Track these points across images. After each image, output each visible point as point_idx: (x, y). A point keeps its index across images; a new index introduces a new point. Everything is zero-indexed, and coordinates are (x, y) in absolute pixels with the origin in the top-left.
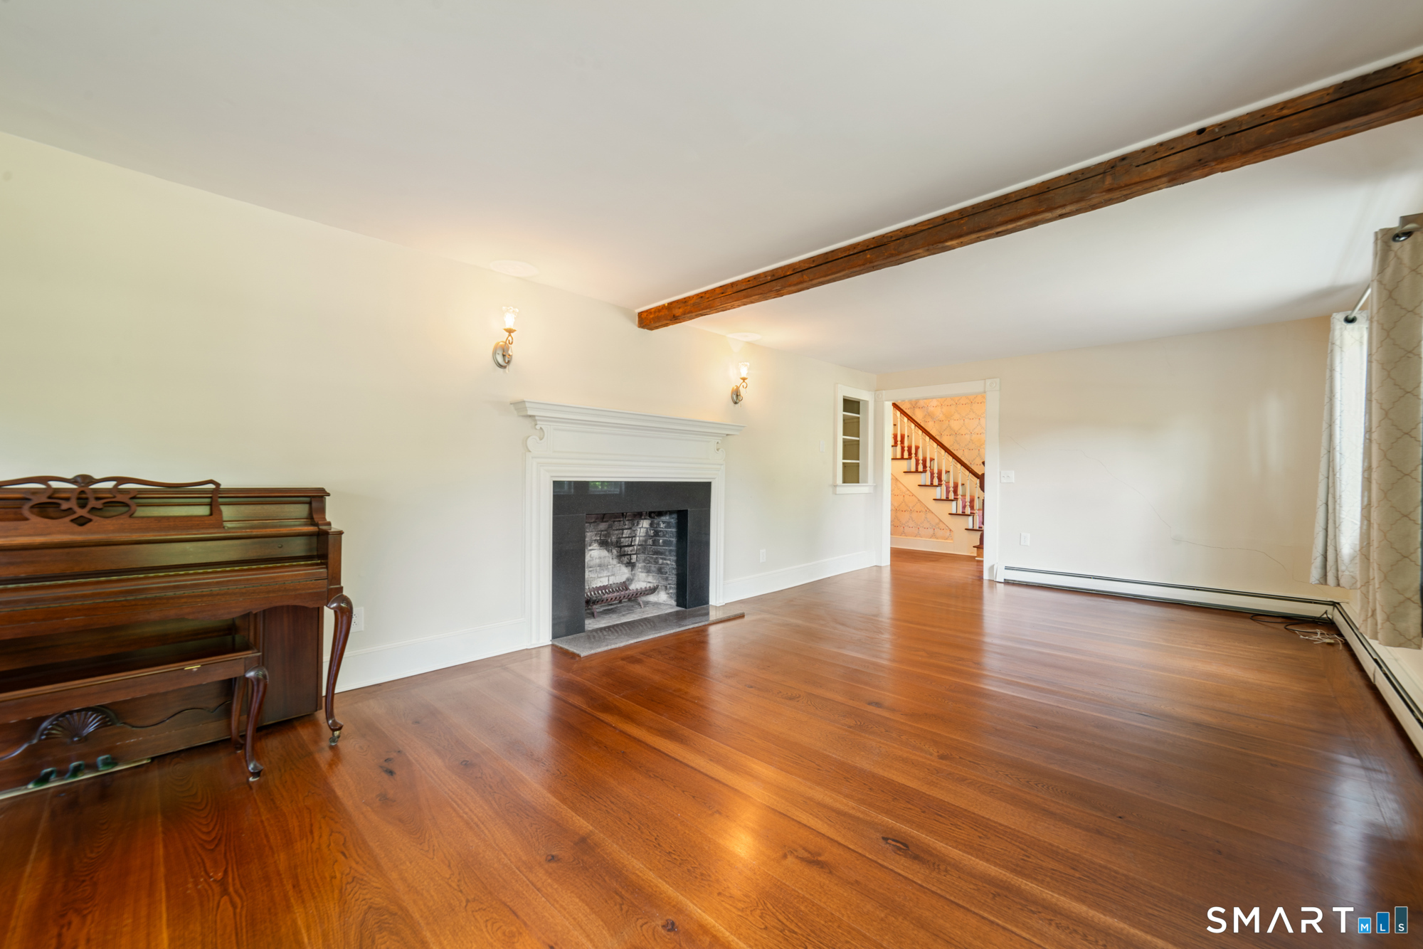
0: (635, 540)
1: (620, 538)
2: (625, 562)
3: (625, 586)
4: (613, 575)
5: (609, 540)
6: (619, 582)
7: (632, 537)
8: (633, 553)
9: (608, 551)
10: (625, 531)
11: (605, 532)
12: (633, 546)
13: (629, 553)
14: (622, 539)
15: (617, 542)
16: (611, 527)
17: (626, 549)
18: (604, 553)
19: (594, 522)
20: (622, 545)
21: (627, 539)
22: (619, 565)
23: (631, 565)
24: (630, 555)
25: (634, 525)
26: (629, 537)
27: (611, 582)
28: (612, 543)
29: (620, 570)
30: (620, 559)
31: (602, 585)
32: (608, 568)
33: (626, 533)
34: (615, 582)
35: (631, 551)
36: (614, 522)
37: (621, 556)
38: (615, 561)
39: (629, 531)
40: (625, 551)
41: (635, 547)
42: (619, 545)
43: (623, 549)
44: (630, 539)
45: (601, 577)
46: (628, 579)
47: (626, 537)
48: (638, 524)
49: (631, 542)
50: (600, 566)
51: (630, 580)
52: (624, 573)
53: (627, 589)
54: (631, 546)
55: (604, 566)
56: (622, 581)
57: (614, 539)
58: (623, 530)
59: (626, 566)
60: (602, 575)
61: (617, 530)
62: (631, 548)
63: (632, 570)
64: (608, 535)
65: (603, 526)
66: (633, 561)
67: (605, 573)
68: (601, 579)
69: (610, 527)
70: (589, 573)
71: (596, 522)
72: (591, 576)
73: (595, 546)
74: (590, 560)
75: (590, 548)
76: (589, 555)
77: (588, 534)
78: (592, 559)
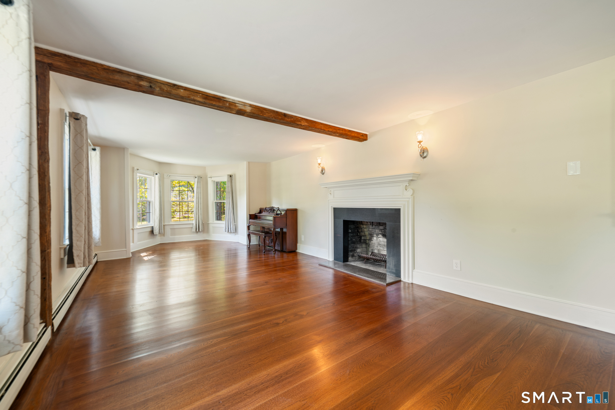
65: (381, 227)
70: (379, 247)
71: (377, 225)
72: (381, 249)
73: (380, 236)
74: (380, 242)
75: (379, 236)
76: (379, 239)
77: (376, 230)
78: (380, 241)
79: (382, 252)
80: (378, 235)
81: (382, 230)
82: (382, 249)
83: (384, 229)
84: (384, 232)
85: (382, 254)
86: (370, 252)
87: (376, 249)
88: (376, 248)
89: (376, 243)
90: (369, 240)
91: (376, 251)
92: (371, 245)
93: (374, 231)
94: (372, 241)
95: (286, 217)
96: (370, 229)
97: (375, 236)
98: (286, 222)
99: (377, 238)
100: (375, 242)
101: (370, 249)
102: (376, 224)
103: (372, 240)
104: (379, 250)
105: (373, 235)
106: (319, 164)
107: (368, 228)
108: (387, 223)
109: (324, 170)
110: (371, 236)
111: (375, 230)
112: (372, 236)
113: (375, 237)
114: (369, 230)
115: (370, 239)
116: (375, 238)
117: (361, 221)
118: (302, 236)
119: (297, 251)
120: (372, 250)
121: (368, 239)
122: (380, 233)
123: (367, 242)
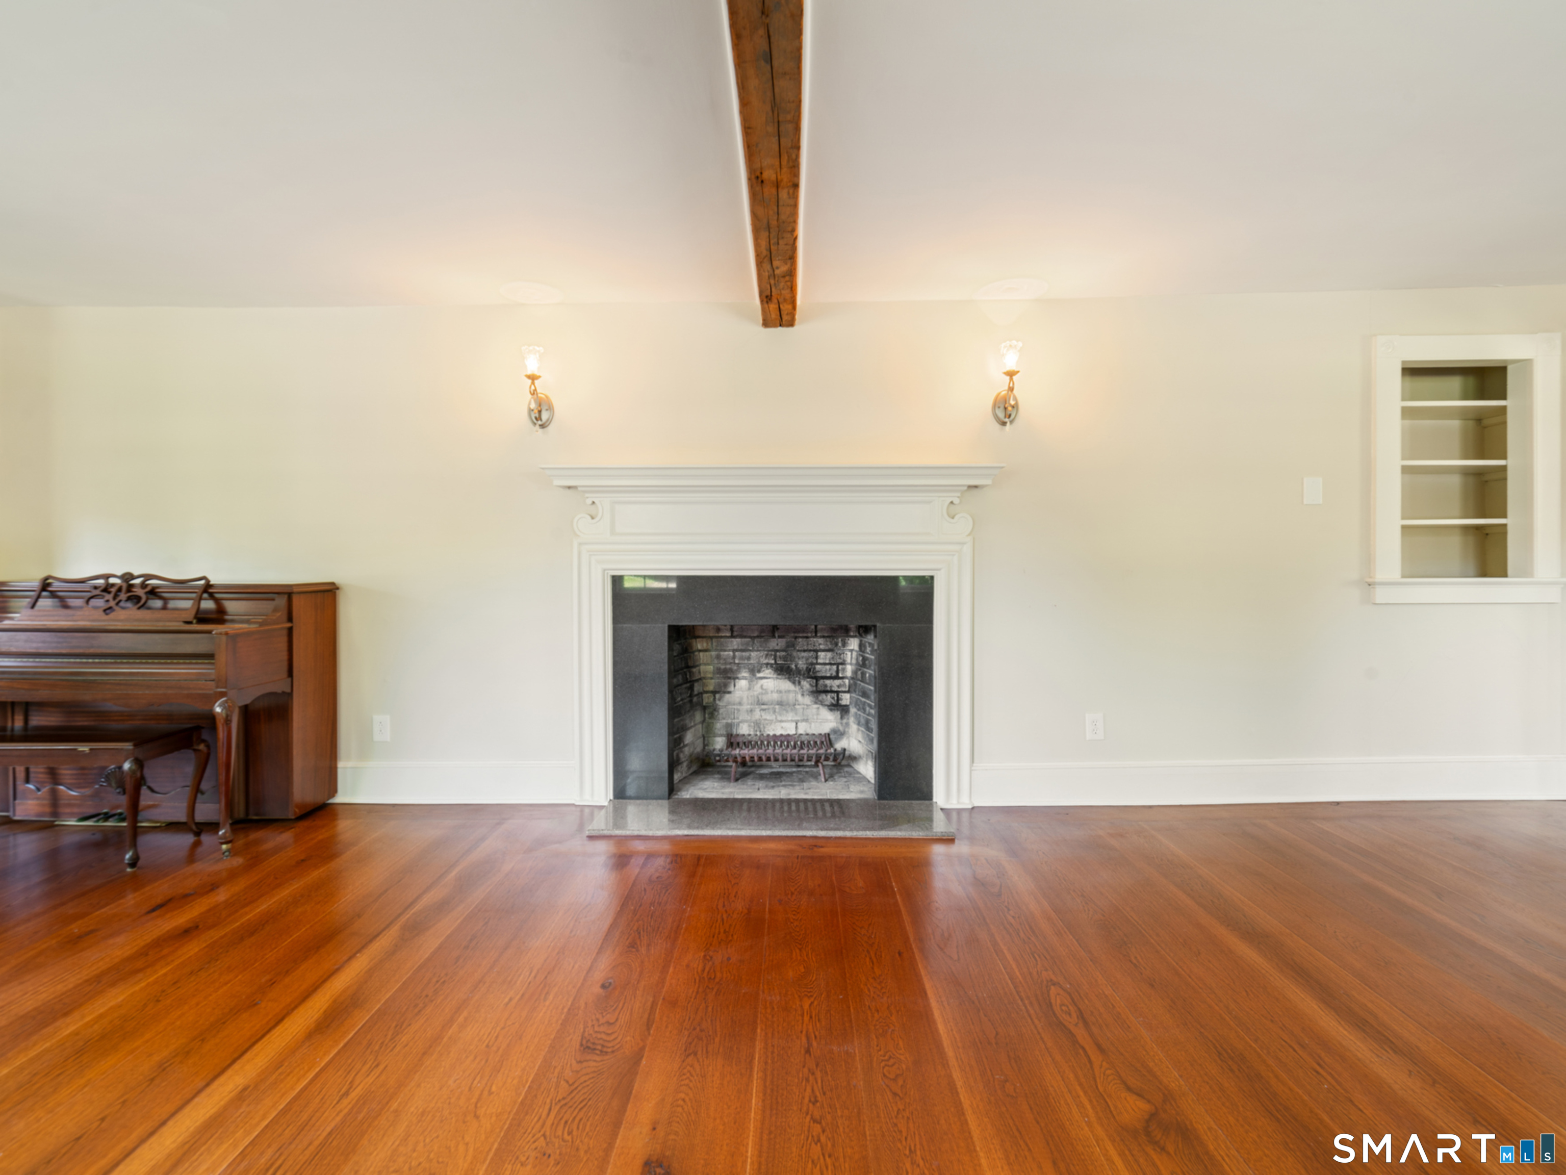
0: (844, 670)
1: (812, 664)
2: (828, 703)
3: (828, 740)
4: (806, 720)
5: (793, 666)
6: (816, 733)
7: (838, 664)
8: (843, 689)
9: (794, 683)
10: (821, 654)
11: (783, 654)
12: (842, 678)
13: (835, 689)
14: (818, 667)
15: (808, 670)
16: (793, 645)
17: (828, 682)
18: (785, 685)
19: (758, 637)
20: (819, 675)
21: (828, 667)
22: (816, 706)
23: (836, 706)
24: (837, 692)
25: (836, 644)
26: (830, 664)
27: (801, 731)
28: (799, 672)
29: (818, 714)
30: (817, 698)
31: (784, 733)
32: (796, 709)
33: (823, 657)
34: (810, 732)
35: (838, 686)
36: (796, 638)
37: (818, 692)
38: (808, 700)
39: (829, 655)
40: (826, 686)
41: (847, 681)
42: (811, 673)
43: (821, 682)
44: (835, 667)
45: (781, 721)
46: (835, 731)
47: (825, 664)
48: (844, 645)
49: (837, 672)
50: (780, 703)
51: (839, 733)
52: (827, 721)
53: (831, 744)
54: (837, 677)
55: (788, 704)
56: (823, 732)
57: (802, 664)
58: (816, 651)
59: (831, 710)
60: (784, 718)
61: (805, 651)
62: (837, 682)
63: (842, 718)
64: (789, 658)
65: (776, 643)
66: (843, 702)
67: (790, 716)
68: (783, 724)
69: (791, 645)
70: (757, 714)
71: (762, 637)
72: (764, 717)
73: (768, 672)
74: (762, 694)
75: (759, 675)
76: (759, 685)
77: (753, 654)
78: (765, 691)
79: (773, 726)
80: (759, 671)
81: (777, 651)
82: (768, 717)
83: (788, 646)
84: (784, 658)
85: (771, 733)
86: (721, 735)
87: (746, 721)
88: (743, 716)
89: (745, 700)
90: (714, 693)
91: (744, 730)
92: (721, 711)
93: (741, 658)
94: (727, 696)
95: (290, 631)
96: (725, 651)
97: (744, 674)
98: (284, 656)
99: (751, 681)
100: (742, 698)
101: (719, 726)
102: (756, 634)
103: (729, 692)
104: (757, 724)
105: (738, 671)
106: (529, 377)
107: (716, 650)
108: (878, 625)
109: (550, 408)
110: (728, 675)
111: (746, 654)
112: (730, 678)
113: (744, 678)
114: (718, 657)
115: (722, 690)
116: (742, 684)
117: (693, 626)
118: (377, 718)
119: (341, 798)
120: (729, 726)
121: (711, 688)
122: (767, 664)
123: (705, 702)
